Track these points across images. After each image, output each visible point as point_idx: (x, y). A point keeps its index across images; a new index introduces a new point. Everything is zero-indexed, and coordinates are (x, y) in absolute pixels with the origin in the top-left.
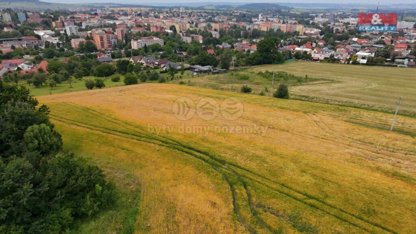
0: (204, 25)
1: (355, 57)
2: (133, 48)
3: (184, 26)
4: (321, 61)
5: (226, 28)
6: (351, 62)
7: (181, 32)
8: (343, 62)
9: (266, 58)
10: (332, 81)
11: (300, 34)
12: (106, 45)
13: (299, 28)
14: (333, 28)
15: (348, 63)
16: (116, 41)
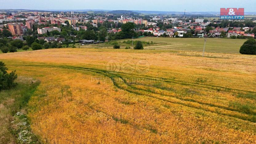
0: (87, 21)
1: (177, 33)
2: (38, 33)
3: (74, 21)
4: (159, 36)
5: (101, 22)
6: (175, 36)
7: (72, 24)
8: (171, 36)
9: (127, 35)
10: (167, 44)
11: (146, 25)
12: (19, 32)
13: (145, 22)
14: (163, 22)
15: (174, 37)
16: (26, 30)
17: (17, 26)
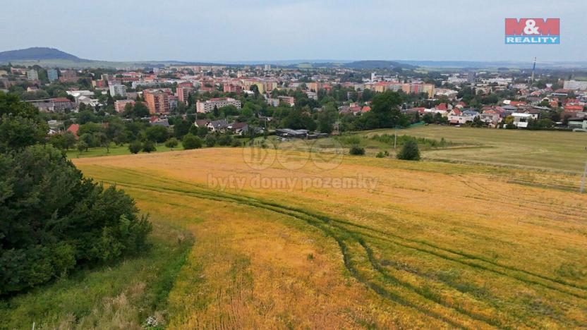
0: (296, 85)
1: (510, 118)
2: (198, 111)
3: (270, 86)
4: (462, 125)
5: (326, 88)
6: (505, 126)
7: (265, 93)
8: (494, 126)
9: (383, 120)
10: (482, 146)
11: (429, 96)
12: (162, 108)
13: (428, 88)
14: (474, 89)
15: (501, 128)
16: (176, 104)
17: (161, 97)
